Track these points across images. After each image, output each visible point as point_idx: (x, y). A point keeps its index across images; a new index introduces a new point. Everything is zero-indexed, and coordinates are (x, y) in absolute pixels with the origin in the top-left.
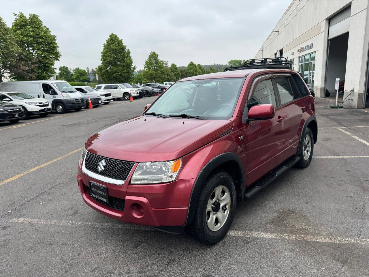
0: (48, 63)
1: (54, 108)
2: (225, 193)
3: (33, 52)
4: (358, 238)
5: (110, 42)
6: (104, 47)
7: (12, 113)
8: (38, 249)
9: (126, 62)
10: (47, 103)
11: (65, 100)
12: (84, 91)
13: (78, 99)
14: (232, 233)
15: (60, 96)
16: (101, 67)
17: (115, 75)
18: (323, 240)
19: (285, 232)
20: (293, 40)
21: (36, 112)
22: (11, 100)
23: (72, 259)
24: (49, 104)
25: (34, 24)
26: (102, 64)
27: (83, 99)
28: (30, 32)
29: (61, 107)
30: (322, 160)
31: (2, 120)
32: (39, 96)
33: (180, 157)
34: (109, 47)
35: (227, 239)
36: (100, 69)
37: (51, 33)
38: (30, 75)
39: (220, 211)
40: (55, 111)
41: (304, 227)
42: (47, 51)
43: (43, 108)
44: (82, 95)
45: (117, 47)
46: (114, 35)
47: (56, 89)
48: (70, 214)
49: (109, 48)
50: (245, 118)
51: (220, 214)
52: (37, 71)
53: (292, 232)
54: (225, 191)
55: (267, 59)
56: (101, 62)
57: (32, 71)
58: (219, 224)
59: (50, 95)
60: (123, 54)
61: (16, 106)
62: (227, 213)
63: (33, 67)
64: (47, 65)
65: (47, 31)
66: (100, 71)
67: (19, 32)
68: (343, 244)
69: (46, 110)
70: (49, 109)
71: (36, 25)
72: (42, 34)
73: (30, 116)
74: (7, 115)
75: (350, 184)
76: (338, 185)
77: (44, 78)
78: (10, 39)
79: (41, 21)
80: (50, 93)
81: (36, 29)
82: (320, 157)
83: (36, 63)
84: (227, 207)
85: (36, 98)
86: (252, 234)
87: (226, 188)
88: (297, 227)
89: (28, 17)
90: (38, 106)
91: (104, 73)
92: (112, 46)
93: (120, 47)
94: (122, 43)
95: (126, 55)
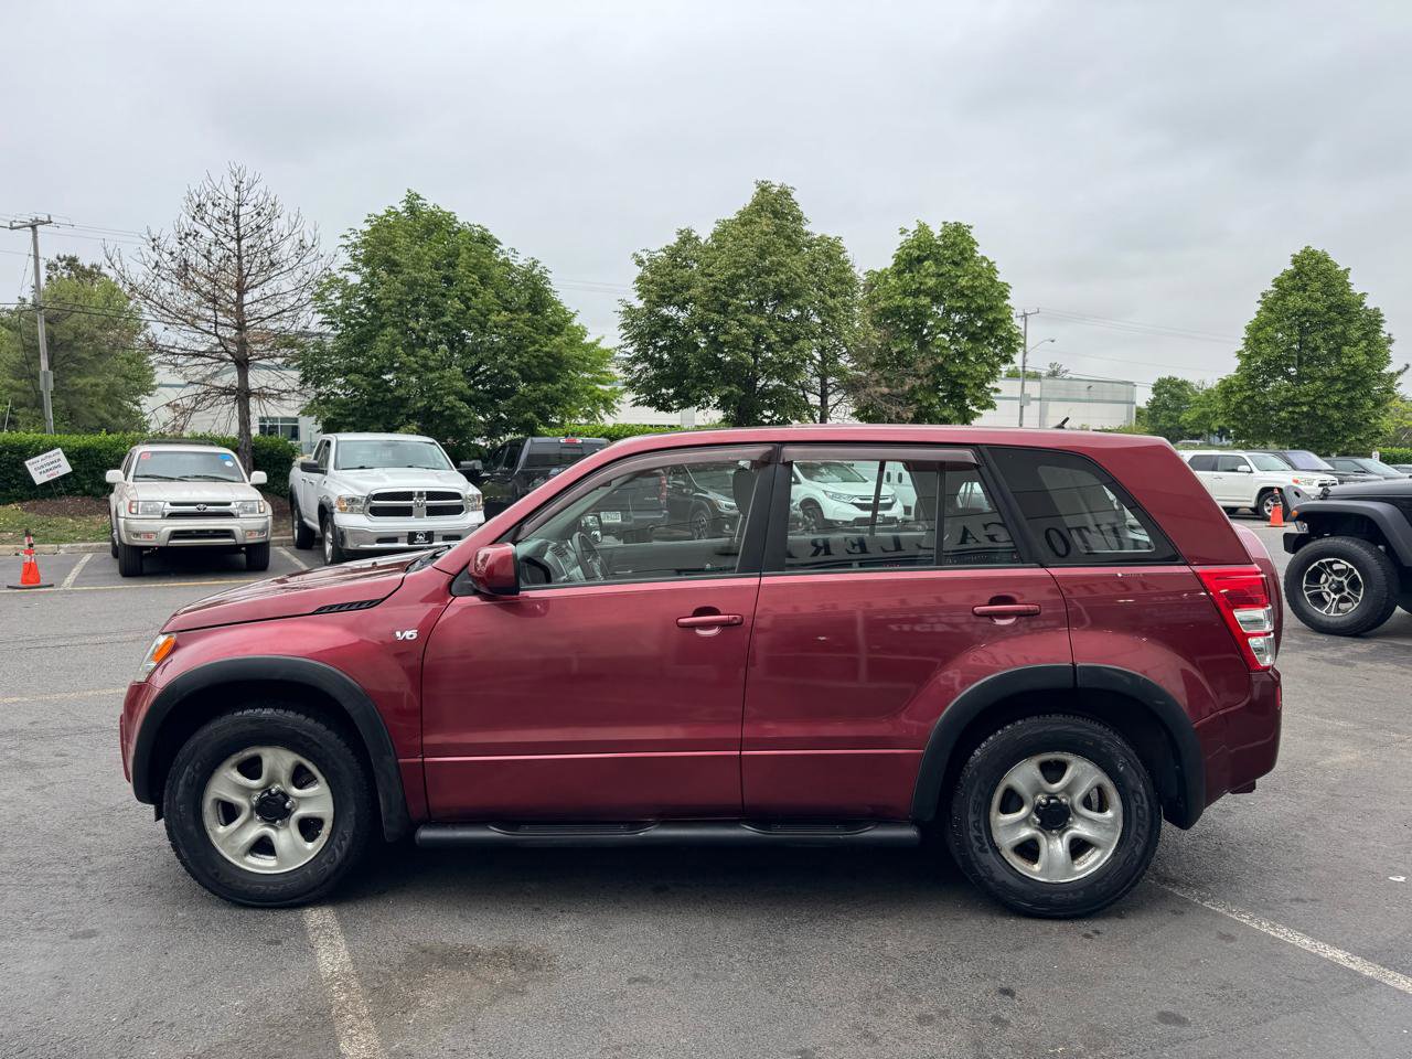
0: (963, 374)
5: (1288, 284)
6: (1260, 306)
9: (1345, 361)
16: (1230, 384)
17: (1283, 414)
21: (846, 522)
25: (948, 254)
26: (1238, 370)
28: (927, 280)
34: (1280, 302)
36: (1227, 389)
37: (997, 275)
43: (869, 514)
45: (1317, 300)
46: (1314, 253)
49: (1277, 308)
51: (285, 836)
56: (1238, 362)
58: (273, 860)
60: (1339, 329)
65: (988, 271)
66: (1226, 397)
71: (953, 255)
72: (963, 282)
79: (974, 242)
81: (949, 267)
89: (937, 233)
90: (856, 505)
91: (1239, 404)
92: (1295, 301)
93: (1334, 299)
94: (1346, 285)
95: (1357, 334)
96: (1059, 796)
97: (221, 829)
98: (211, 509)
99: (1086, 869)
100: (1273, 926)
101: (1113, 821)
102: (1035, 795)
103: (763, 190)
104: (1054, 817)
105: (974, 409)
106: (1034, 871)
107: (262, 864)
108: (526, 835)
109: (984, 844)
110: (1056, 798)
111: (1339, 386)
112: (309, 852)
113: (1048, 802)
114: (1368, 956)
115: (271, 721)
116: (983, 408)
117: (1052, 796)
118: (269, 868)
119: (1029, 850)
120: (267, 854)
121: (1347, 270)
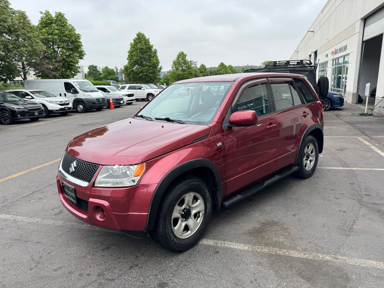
0: (71, 62)
1: (75, 108)
2: (198, 201)
3: (58, 50)
4: (333, 256)
5: (137, 41)
6: (130, 46)
7: (32, 111)
8: (13, 245)
9: (152, 62)
10: (68, 102)
11: (86, 99)
12: (107, 91)
13: (99, 99)
14: (205, 242)
15: (82, 95)
16: (127, 66)
17: (141, 75)
18: (295, 254)
19: (260, 245)
20: (328, 41)
21: (56, 110)
22: (33, 98)
23: (41, 257)
24: (70, 103)
25: (59, 23)
26: (128, 63)
27: (104, 99)
28: (55, 30)
29: (81, 106)
30: (328, 171)
31: (22, 117)
32: (60, 95)
33: (144, 162)
34: (136, 46)
35: (198, 248)
36: (126, 68)
37: (75, 31)
38: (54, 73)
39: (191, 218)
40: (75, 110)
41: (281, 240)
42: (71, 49)
43: (63, 107)
44: (104, 95)
45: (144, 46)
46: (141, 34)
47: (77, 88)
48: (54, 213)
49: (135, 47)
50: (227, 123)
51: (191, 222)
52: (61, 69)
53: (266, 245)
54: (198, 198)
55: (290, 62)
56: (128, 61)
57: (56, 69)
58: (189, 232)
59: (71, 94)
60: (149, 53)
61: (36, 104)
62: (200, 220)
63: (56, 66)
64: (70, 63)
65: (73, 29)
66: (126, 70)
67: (44, 30)
68: (316, 261)
69: (66, 109)
70: (70, 108)
71: (61, 23)
72: (67, 32)
73: (50, 115)
74: (27, 112)
75: (349, 198)
76: (335, 198)
77: (68, 77)
78: (34, 37)
79: (66, 19)
80: (72, 92)
81: (61, 27)
82: (327, 168)
83: (59, 62)
84: (201, 214)
85: (57, 97)
86: (225, 244)
87: (198, 195)
88: (275, 239)
89: (54, 16)
90: (59, 104)
91: (130, 72)
92: (139, 46)
93: (147, 46)
94: (149, 42)
95: (153, 55)
97: (175, 228)
99: (312, 166)
101: (314, 155)
102: (306, 153)
104: (308, 157)
105: (74, 73)
106: (307, 169)
107: (187, 234)
109: (303, 166)
111: (151, 68)
113: (308, 154)
116: (77, 72)
118: (189, 235)
119: (306, 165)
121: (149, 39)
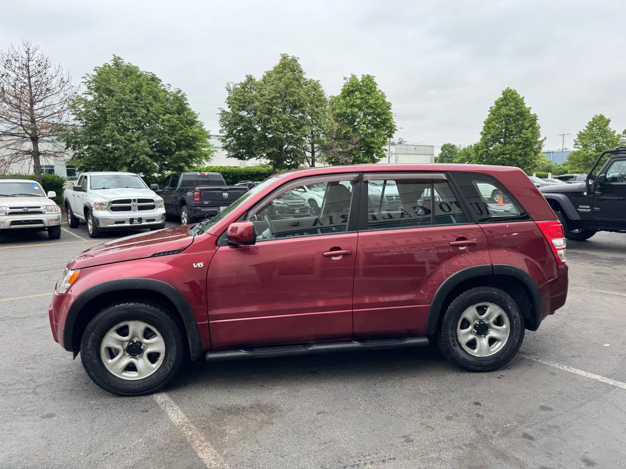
0: (373, 142)
2: (156, 337)
5: (501, 103)
6: (489, 112)
9: (523, 136)
16: (478, 146)
17: (499, 158)
26: (481, 140)
28: (357, 100)
33: (79, 269)
34: (498, 111)
38: (347, 159)
39: (142, 357)
42: (375, 126)
45: (512, 111)
46: (510, 90)
49: (496, 114)
51: (141, 362)
54: (154, 332)
56: (481, 137)
60: (521, 122)
61: (304, 199)
62: (156, 366)
64: (371, 145)
65: (382, 97)
71: (367, 90)
72: (371, 101)
79: (375, 84)
81: (365, 95)
84: (159, 358)
89: (360, 80)
91: (481, 155)
92: (504, 111)
93: (518, 110)
94: (523, 104)
95: (528, 125)
96: (484, 321)
97: (110, 361)
98: (30, 210)
99: (495, 351)
100: (568, 368)
101: (506, 329)
102: (474, 321)
103: (284, 58)
104: (482, 330)
105: (377, 158)
106: (475, 352)
107: (131, 376)
108: (258, 353)
109: (455, 343)
110: (483, 321)
111: (521, 146)
112: (154, 369)
113: (480, 323)
114: (609, 377)
115: (133, 308)
116: (381, 157)
117: (481, 321)
118: (135, 377)
119: (472, 344)
120: (133, 371)
121: (523, 98)
